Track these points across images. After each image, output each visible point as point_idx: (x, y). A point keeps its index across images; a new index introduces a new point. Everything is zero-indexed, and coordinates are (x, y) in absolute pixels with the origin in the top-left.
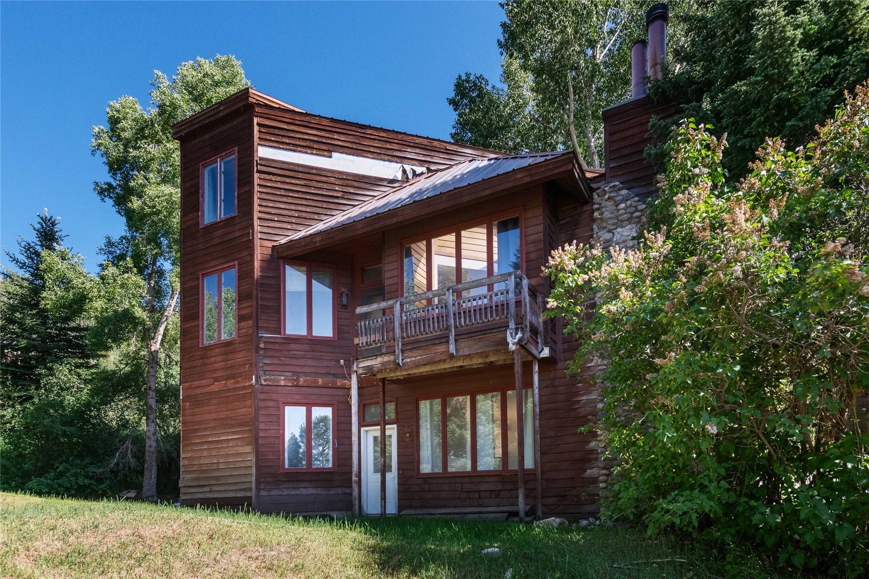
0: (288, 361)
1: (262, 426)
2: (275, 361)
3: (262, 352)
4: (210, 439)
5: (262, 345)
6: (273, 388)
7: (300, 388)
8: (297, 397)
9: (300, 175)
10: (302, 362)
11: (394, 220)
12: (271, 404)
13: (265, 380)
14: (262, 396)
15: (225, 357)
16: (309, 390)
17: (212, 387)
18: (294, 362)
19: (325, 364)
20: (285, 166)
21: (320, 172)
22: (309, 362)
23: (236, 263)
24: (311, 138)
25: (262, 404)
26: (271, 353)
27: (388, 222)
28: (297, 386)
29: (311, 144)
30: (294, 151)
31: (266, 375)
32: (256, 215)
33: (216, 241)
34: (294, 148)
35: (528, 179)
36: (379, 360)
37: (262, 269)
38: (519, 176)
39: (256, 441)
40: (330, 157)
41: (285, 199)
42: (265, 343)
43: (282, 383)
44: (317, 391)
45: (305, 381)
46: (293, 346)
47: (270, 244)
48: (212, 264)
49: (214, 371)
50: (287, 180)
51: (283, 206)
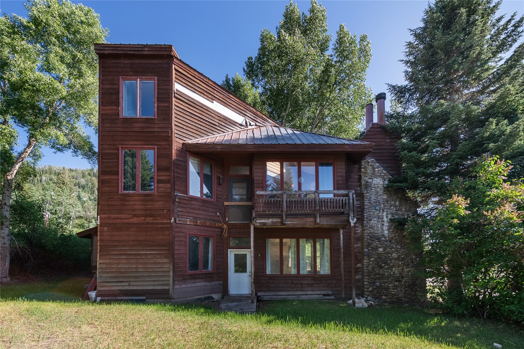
0: (191, 210)
1: (176, 247)
2: (184, 210)
3: (177, 204)
4: (129, 252)
5: (177, 200)
6: (183, 225)
7: (197, 227)
8: (195, 231)
9: (198, 107)
10: (198, 212)
12: (181, 234)
13: (179, 221)
14: (177, 230)
15: (144, 203)
16: (202, 228)
17: (132, 220)
18: (194, 211)
19: (210, 214)
20: (193, 101)
21: (207, 109)
22: (202, 212)
23: (156, 147)
24: (203, 88)
25: (177, 234)
26: (182, 205)
28: (196, 225)
29: (203, 92)
30: (195, 92)
31: (179, 218)
32: (174, 123)
33: (137, 130)
35: (350, 150)
36: (270, 220)
37: (177, 155)
38: (346, 147)
39: (173, 256)
40: (213, 103)
41: (189, 118)
42: (179, 199)
43: (188, 223)
44: (206, 228)
45: (200, 223)
46: (194, 202)
47: (182, 142)
48: (132, 143)
49: (134, 210)
50: (191, 108)
51: (188, 122)
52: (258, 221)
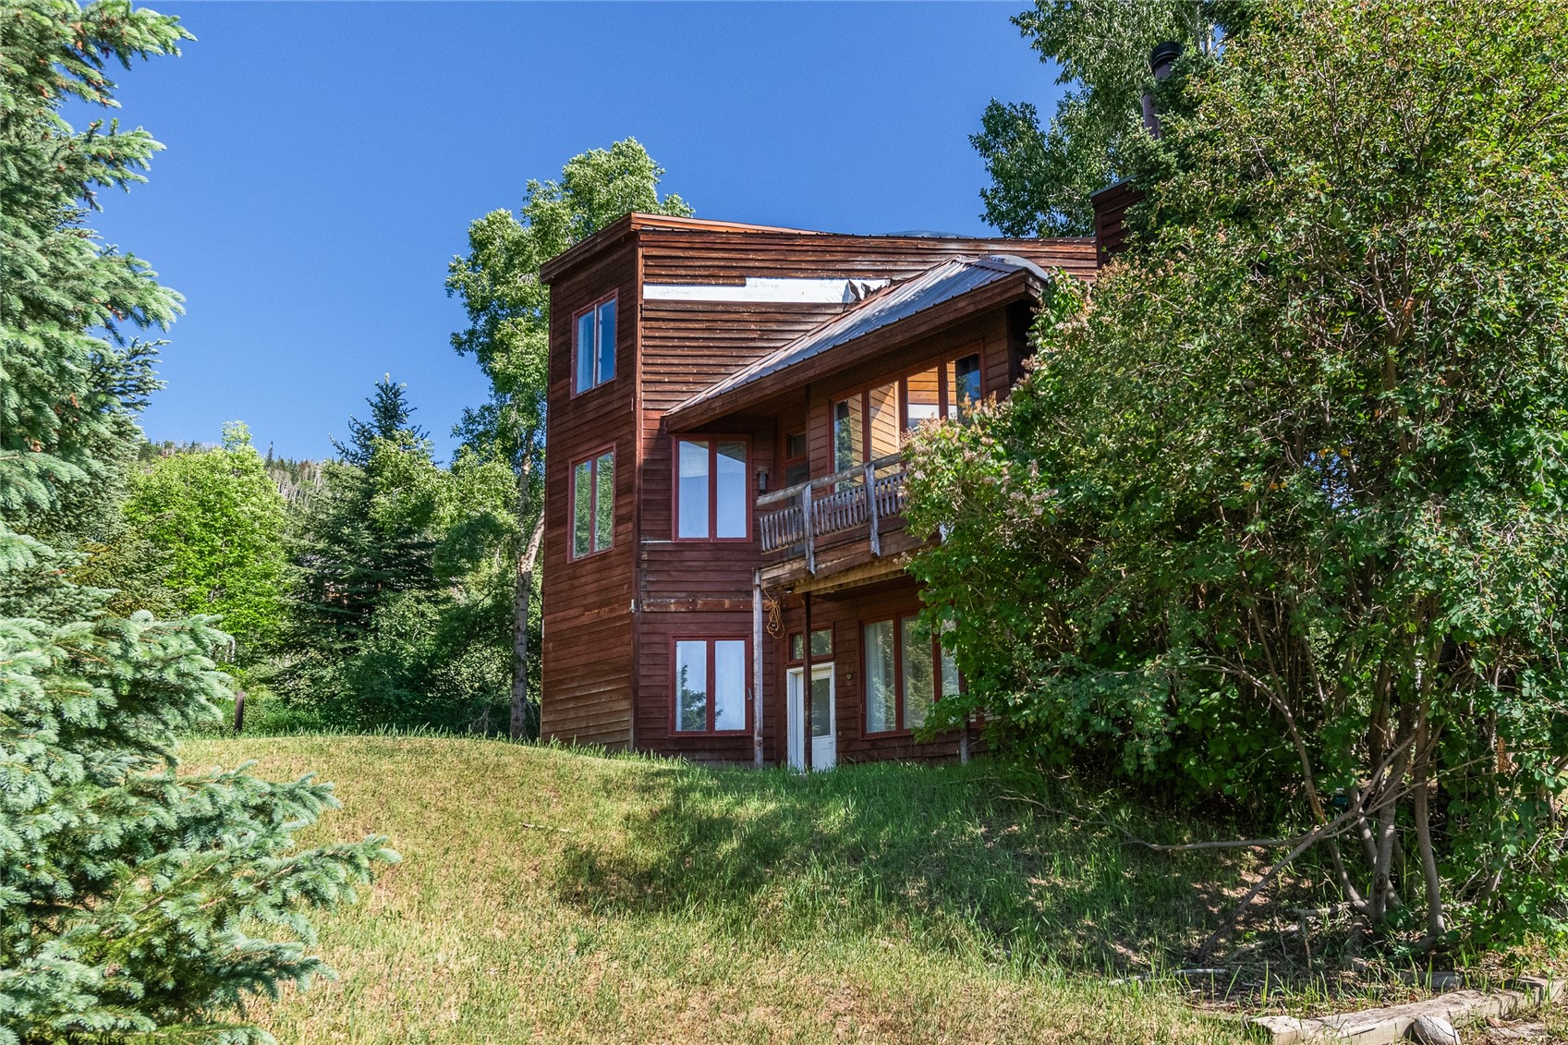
0: (682, 576)
1: (643, 671)
2: (663, 577)
3: (645, 566)
4: (578, 694)
5: (645, 556)
6: (660, 616)
7: (698, 615)
8: (693, 627)
9: (701, 316)
10: (701, 576)
11: (811, 373)
12: (656, 639)
13: (649, 605)
14: (645, 628)
15: (598, 575)
16: (711, 617)
17: (583, 619)
18: (689, 577)
19: (735, 577)
20: (679, 307)
21: (728, 307)
22: (712, 576)
23: (614, 444)
24: (716, 263)
25: (644, 640)
26: (657, 567)
27: (803, 376)
28: (694, 611)
29: (716, 272)
30: (693, 284)
31: (649, 597)
32: (639, 377)
33: (591, 416)
34: (693, 280)
35: (971, 309)
36: (788, 567)
37: (648, 449)
38: (961, 304)
39: (636, 692)
40: (744, 285)
41: (679, 352)
42: (650, 552)
43: (673, 608)
44: (722, 617)
45: (705, 604)
46: (689, 555)
47: (657, 415)
48: (585, 447)
49: (585, 596)
50: (683, 325)
51: (676, 361)
52: (765, 577)
